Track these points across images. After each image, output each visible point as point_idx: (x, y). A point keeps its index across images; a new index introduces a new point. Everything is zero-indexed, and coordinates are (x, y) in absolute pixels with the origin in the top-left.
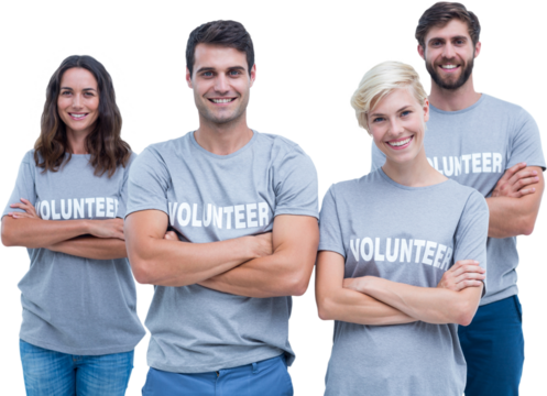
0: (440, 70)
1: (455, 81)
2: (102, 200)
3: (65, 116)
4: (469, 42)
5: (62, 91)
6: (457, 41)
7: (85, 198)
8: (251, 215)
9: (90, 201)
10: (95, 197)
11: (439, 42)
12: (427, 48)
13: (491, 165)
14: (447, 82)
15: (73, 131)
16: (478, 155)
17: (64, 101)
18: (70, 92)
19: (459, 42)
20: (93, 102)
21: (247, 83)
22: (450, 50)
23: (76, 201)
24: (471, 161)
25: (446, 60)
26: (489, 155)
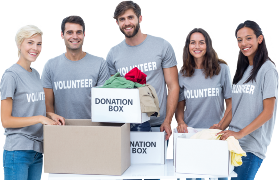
0: (125, 31)
1: (132, 34)
2: (210, 89)
3: (192, 53)
4: (136, 17)
5: (191, 42)
6: (131, 18)
7: (204, 89)
8: (86, 83)
9: (206, 90)
10: (208, 88)
11: (123, 19)
12: (120, 22)
13: (152, 68)
14: (128, 35)
15: (197, 59)
16: (146, 64)
17: (192, 47)
18: (194, 43)
19: (132, 18)
20: (204, 47)
21: (83, 37)
22: (127, 22)
23: (200, 90)
24: (143, 67)
25: (127, 27)
26: (151, 63)
